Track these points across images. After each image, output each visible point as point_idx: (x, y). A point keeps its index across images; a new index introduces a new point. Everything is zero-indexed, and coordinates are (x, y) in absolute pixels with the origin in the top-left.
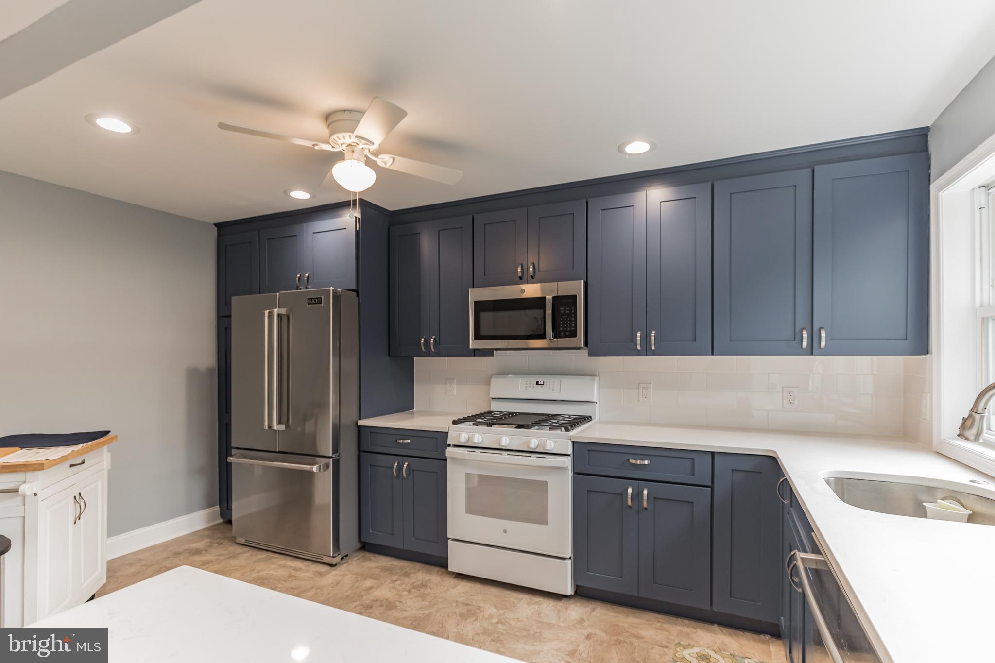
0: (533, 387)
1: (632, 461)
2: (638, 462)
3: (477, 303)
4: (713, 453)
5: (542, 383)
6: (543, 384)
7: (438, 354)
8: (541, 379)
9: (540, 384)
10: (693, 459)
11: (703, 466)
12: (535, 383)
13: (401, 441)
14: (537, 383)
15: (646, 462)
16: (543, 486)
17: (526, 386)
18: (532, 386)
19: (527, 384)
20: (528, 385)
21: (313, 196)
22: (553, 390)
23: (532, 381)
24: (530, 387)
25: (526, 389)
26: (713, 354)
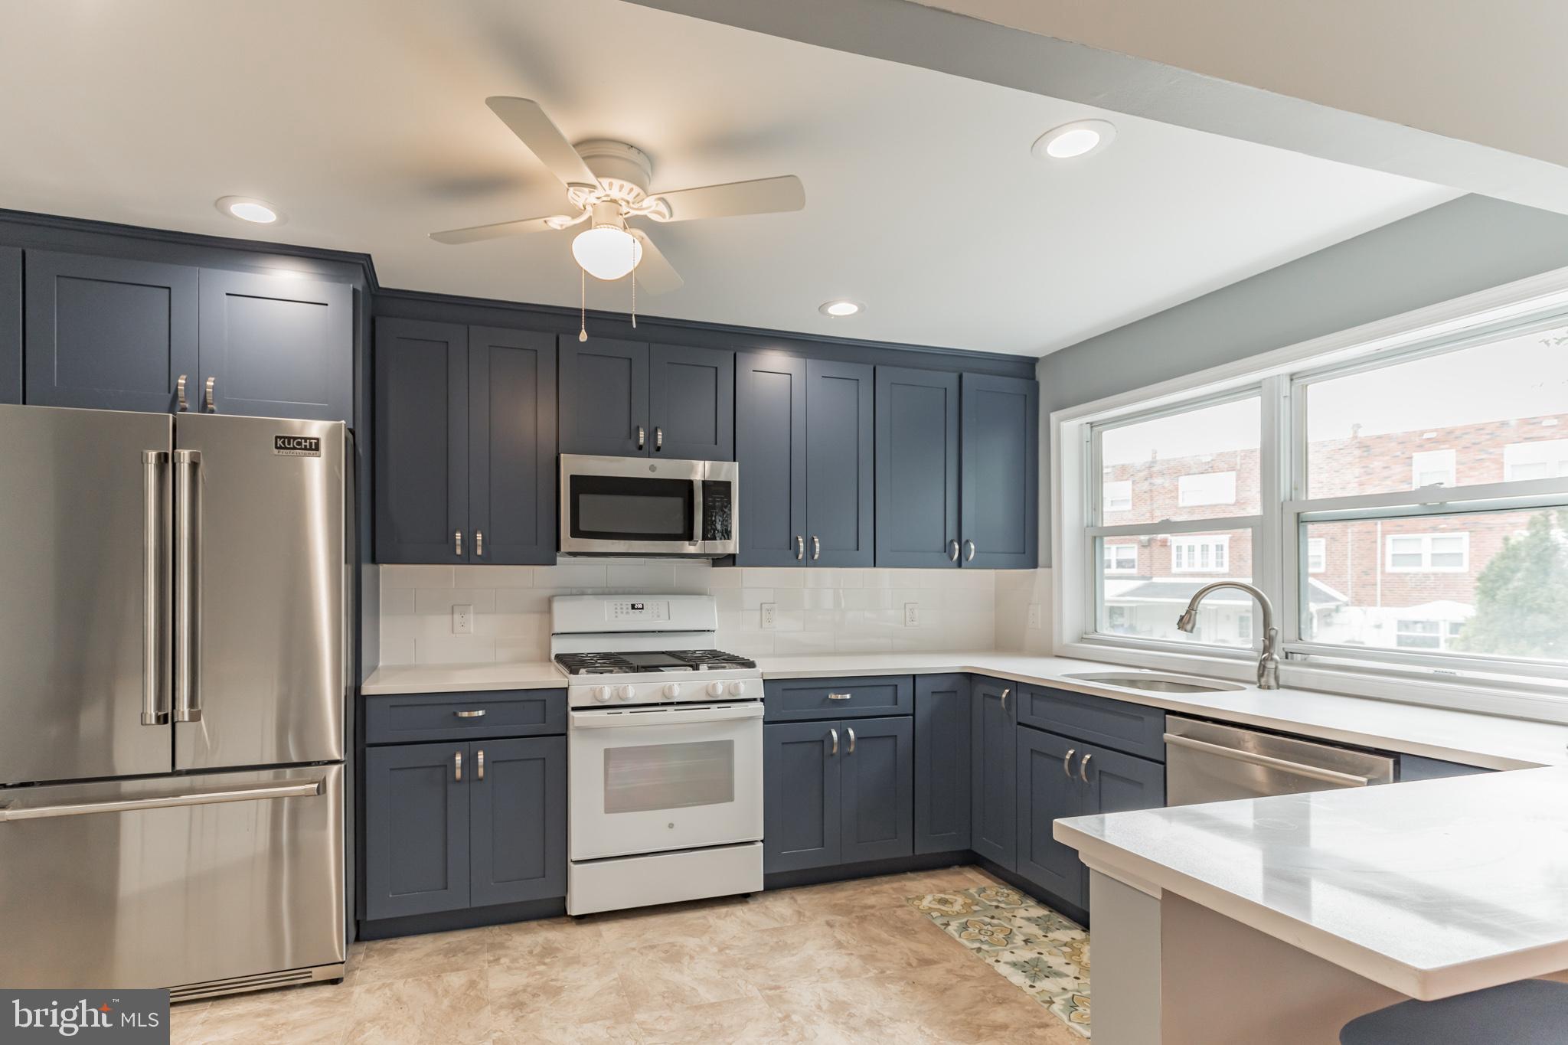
0: (627, 613)
1: (833, 696)
2: (840, 697)
3: (575, 479)
4: (914, 676)
5: (640, 606)
6: (642, 608)
7: (487, 560)
8: (638, 601)
9: (638, 609)
10: (896, 686)
11: (905, 691)
12: (630, 607)
13: (465, 714)
14: (633, 607)
15: (848, 696)
16: (727, 747)
17: (616, 612)
18: (625, 611)
19: (616, 609)
20: (619, 611)
21: (283, 218)
22: (658, 616)
23: (624, 603)
24: (622, 613)
25: (616, 617)
26: (875, 566)
